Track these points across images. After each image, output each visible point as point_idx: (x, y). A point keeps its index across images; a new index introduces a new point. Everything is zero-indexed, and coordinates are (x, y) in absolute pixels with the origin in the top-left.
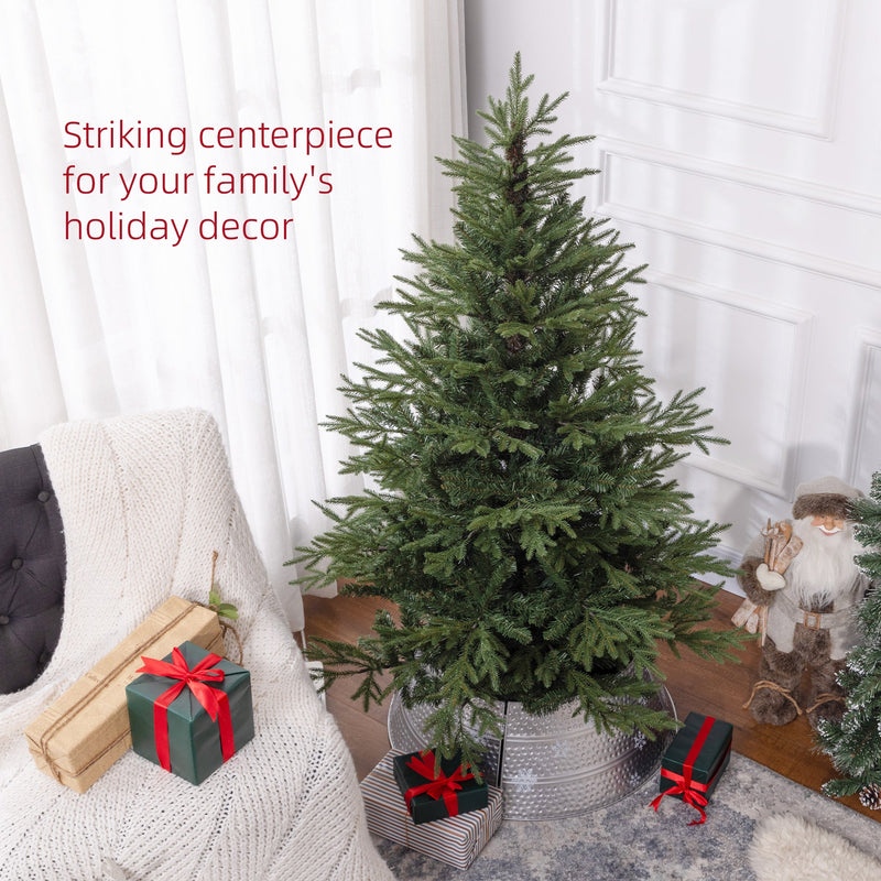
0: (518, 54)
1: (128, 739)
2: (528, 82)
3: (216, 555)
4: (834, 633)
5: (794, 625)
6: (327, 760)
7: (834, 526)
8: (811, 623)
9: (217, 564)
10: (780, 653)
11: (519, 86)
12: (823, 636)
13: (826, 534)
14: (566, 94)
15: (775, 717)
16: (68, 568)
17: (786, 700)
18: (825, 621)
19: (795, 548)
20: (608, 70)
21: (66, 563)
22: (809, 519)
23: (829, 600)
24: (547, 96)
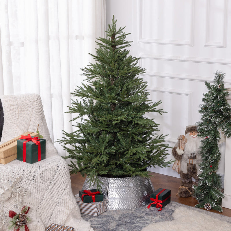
0: (114, 15)
1: (16, 155)
2: (116, 21)
3: (39, 125)
4: (197, 165)
5: (187, 164)
6: (60, 168)
7: (195, 135)
8: (191, 162)
9: (39, 127)
10: (183, 173)
11: (114, 22)
12: (194, 166)
13: (193, 137)
14: (126, 27)
15: (184, 194)
16: (4, 126)
17: (187, 190)
18: (194, 162)
19: (186, 141)
20: (141, 37)
21: (3, 124)
22: (189, 133)
23: (195, 155)
24: (121, 27)
